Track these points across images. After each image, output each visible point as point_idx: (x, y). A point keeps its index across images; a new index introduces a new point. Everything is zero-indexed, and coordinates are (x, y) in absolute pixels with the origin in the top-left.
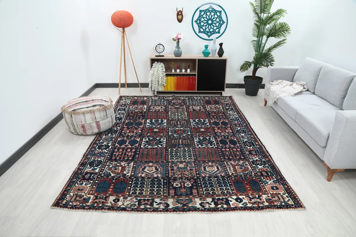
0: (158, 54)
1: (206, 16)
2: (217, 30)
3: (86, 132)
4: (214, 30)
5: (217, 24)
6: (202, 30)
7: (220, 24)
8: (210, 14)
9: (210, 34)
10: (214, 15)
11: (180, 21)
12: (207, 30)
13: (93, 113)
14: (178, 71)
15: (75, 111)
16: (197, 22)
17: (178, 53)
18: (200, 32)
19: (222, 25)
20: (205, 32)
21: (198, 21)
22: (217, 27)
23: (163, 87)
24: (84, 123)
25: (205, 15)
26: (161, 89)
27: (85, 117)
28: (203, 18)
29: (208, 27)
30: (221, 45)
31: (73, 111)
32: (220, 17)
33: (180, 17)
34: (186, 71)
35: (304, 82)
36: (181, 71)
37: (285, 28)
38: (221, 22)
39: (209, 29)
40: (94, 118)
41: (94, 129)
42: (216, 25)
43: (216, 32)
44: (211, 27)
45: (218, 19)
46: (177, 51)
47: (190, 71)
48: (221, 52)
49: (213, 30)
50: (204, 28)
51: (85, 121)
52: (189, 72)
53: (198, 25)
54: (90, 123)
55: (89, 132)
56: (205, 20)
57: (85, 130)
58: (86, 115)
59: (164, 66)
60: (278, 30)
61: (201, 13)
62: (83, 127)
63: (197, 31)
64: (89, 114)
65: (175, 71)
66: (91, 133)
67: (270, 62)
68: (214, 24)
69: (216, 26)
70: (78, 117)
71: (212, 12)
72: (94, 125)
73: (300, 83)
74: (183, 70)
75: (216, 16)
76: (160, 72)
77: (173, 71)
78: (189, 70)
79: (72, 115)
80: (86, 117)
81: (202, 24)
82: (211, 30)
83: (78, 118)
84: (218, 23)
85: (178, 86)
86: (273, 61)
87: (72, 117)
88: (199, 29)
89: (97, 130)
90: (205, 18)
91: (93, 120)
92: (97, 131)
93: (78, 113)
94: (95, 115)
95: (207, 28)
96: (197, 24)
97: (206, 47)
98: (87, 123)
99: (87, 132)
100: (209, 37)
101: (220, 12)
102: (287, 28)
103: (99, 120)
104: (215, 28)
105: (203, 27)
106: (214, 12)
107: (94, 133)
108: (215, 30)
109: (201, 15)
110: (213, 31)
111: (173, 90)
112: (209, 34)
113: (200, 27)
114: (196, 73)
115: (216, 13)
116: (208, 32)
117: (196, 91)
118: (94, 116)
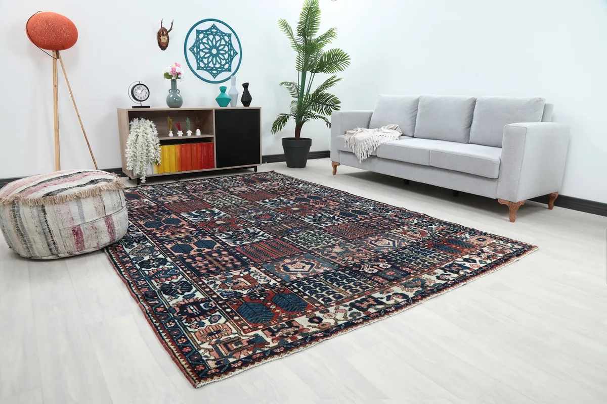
0: (138, 104)
1: (207, 41)
2: (226, 66)
3: (84, 246)
4: (221, 65)
5: (226, 56)
6: (202, 65)
7: (230, 55)
8: (214, 38)
9: (216, 72)
10: (220, 40)
11: (163, 46)
12: (211, 65)
13: (99, 197)
14: (180, 133)
15: (53, 195)
16: (194, 51)
17: (175, 101)
18: (199, 68)
19: (233, 58)
20: (206, 68)
21: (195, 49)
22: (226, 60)
23: (155, 167)
24: (78, 222)
25: (206, 39)
26: (152, 171)
27: (80, 207)
28: (204, 44)
29: (212, 60)
30: (246, 86)
31: (47, 195)
32: (229, 44)
33: (163, 40)
34: (194, 133)
35: (394, 125)
36: (185, 134)
37: (341, 56)
38: (232, 53)
39: (213, 63)
40: (101, 208)
41: (102, 236)
42: (224, 57)
43: (224, 68)
44: (217, 61)
45: (226, 47)
46: (173, 97)
47: (202, 133)
48: (247, 99)
49: (219, 65)
50: (205, 61)
51: (83, 218)
52: (200, 134)
53: (195, 55)
54: (93, 222)
55: (90, 245)
56: (206, 48)
57: (80, 240)
58: (83, 201)
59: (153, 126)
60: (327, 62)
61: (199, 35)
62: (77, 232)
63: (194, 67)
64: (90, 200)
65: (175, 134)
66: (96, 245)
67: (333, 105)
68: (220, 56)
69: (224, 59)
70: (63, 208)
71: (216, 34)
72: (102, 224)
73: (389, 126)
74: (189, 133)
75: (223, 42)
76: (148, 136)
77: (171, 134)
78: (198, 132)
79: (46, 208)
80: (83, 206)
81: (202, 54)
82: (218, 66)
83: (62, 212)
84: (227, 54)
85: (182, 163)
86: (338, 102)
87: (44, 211)
88: (198, 64)
89: (109, 238)
90: (206, 45)
91: (99, 214)
92: (109, 241)
93: (64, 200)
94: (102, 201)
95: (210, 62)
96: (194, 53)
97: (223, 90)
98: (87, 221)
99: (86, 246)
100: (215, 78)
101: (229, 35)
102: (343, 56)
103: (111, 213)
104: (223, 62)
105: (204, 59)
106: (219, 36)
107: (101, 247)
108: (224, 65)
109: (199, 38)
110: (220, 67)
111: (174, 171)
112: (214, 71)
113: (199, 60)
114: (214, 136)
115: (223, 36)
116: (212, 69)
117: (216, 169)
118: (101, 204)
